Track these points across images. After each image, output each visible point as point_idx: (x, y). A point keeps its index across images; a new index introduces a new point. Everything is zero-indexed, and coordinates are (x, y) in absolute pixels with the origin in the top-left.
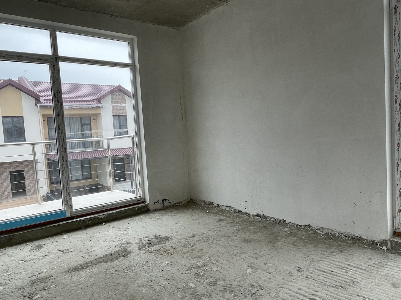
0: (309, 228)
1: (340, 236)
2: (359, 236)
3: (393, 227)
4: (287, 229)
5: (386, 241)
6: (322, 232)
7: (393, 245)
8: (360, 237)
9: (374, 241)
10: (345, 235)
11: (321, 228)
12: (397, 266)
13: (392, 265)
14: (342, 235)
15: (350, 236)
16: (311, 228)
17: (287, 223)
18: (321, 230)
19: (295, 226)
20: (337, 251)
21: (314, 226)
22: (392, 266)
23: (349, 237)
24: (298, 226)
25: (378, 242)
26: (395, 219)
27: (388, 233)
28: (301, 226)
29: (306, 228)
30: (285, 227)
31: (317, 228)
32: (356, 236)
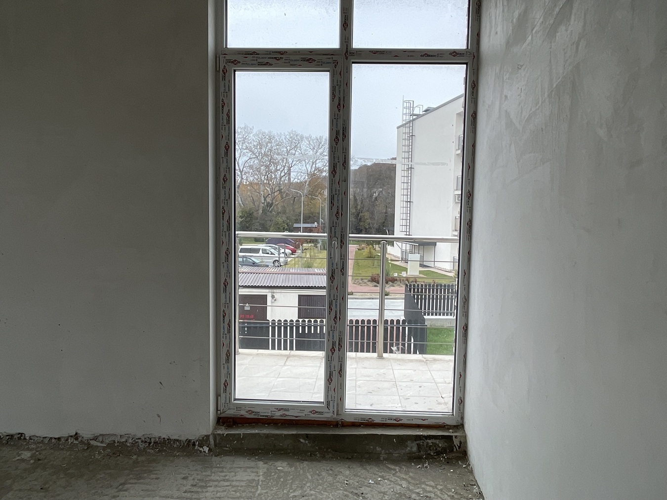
0: (77, 439)
1: (135, 443)
2: (166, 437)
3: (217, 410)
4: (26, 455)
5: (208, 436)
6: (102, 442)
7: (218, 441)
8: (168, 439)
9: (190, 441)
10: (143, 439)
11: (101, 435)
12: (224, 478)
13: (218, 478)
14: (140, 441)
15: (153, 440)
16: (80, 439)
17: (28, 438)
18: (100, 439)
19: (46, 441)
20: (131, 479)
21: (86, 433)
22: (217, 481)
23: (150, 443)
24: (53, 440)
25: (197, 441)
26: (219, 398)
27: (211, 422)
28: (59, 439)
29: (69, 440)
30: (23, 450)
31: (91, 437)
32: (162, 438)
